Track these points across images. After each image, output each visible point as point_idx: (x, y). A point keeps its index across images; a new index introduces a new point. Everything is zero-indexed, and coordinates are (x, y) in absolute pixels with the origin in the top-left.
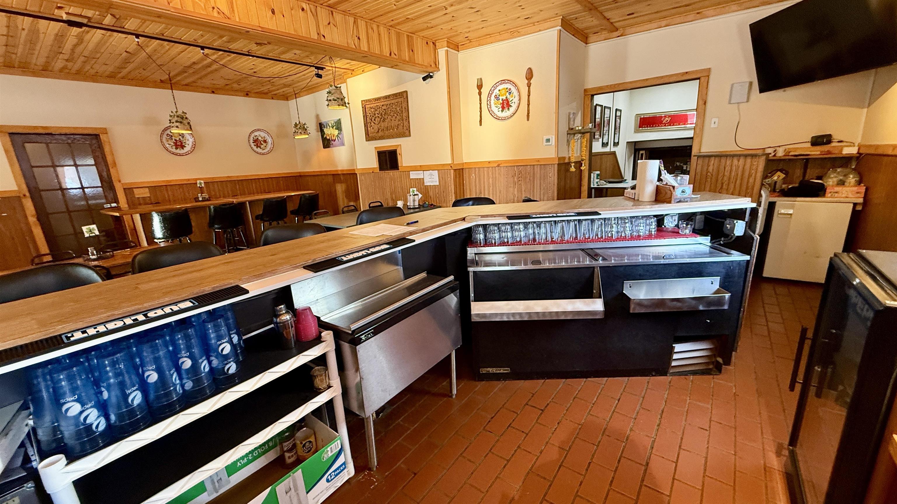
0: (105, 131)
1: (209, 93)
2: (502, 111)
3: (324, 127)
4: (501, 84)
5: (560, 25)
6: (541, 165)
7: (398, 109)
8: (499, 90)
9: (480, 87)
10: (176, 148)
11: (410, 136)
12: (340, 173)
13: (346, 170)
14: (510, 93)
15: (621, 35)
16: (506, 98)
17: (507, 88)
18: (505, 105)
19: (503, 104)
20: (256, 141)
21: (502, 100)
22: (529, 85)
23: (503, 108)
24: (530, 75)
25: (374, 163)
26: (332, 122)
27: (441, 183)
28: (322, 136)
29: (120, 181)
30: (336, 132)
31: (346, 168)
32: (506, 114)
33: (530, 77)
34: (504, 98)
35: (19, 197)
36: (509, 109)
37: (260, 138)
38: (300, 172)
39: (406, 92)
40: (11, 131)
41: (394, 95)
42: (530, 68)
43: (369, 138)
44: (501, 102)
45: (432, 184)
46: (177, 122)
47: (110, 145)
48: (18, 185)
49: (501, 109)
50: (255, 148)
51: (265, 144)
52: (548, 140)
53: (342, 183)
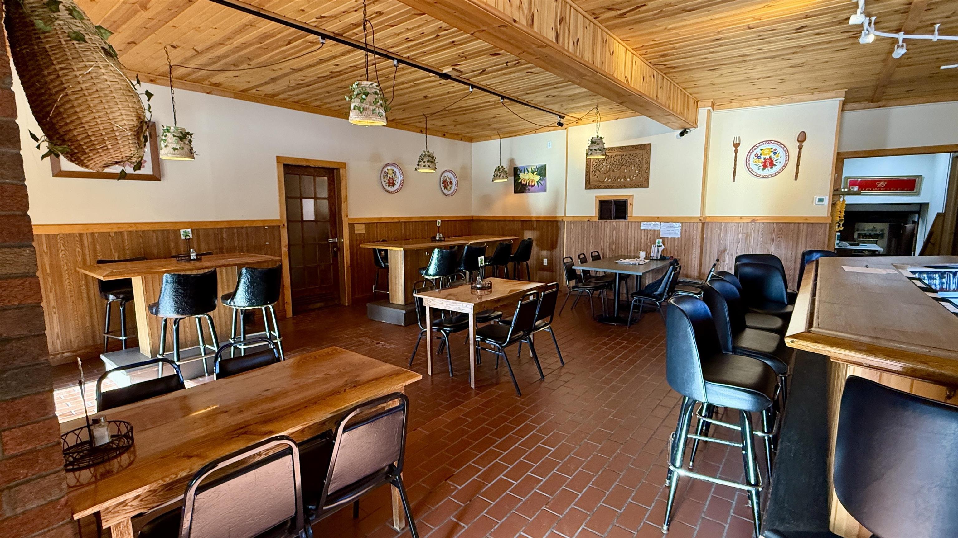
0: (344, 165)
1: (417, 132)
2: (763, 169)
3: (521, 172)
4: (765, 144)
5: (844, 96)
6: (808, 223)
7: (637, 160)
8: (761, 150)
9: (736, 145)
10: (389, 186)
11: (647, 187)
12: (534, 219)
13: (545, 217)
14: (775, 153)
15: (884, 106)
16: (770, 157)
17: (771, 149)
18: (768, 164)
19: (765, 162)
20: (444, 182)
21: (764, 159)
22: (800, 148)
23: (765, 166)
24: (802, 138)
25: (592, 211)
26: (533, 168)
27: (684, 236)
28: (515, 181)
29: (347, 216)
30: (538, 178)
31: (542, 215)
32: (768, 172)
33: (803, 139)
34: (767, 157)
35: (279, 226)
36: (772, 168)
37: (448, 179)
38: (472, 217)
39: (650, 144)
40: (286, 163)
41: (633, 146)
42: (804, 132)
43: (589, 185)
44: (763, 161)
45: (669, 237)
46: (428, 161)
47: (346, 180)
48: (281, 216)
49: (762, 167)
50: (443, 188)
51: (450, 185)
52: (821, 200)
53: (534, 230)
